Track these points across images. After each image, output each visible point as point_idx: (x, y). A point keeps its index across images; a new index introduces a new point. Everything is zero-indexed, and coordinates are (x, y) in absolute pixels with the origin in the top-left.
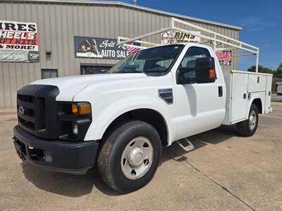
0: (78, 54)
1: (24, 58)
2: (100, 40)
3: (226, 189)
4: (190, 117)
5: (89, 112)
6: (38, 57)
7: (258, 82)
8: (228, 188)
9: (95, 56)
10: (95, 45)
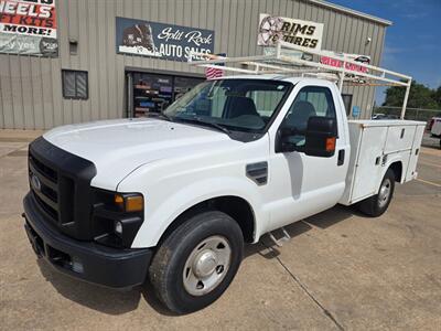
0: (123, 49)
1: (34, 48)
2: (158, 27)
3: (329, 315)
4: (290, 199)
5: (140, 208)
6: (57, 49)
7: (402, 136)
8: (332, 314)
9: (149, 53)
10: (149, 34)
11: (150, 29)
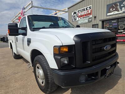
0: (108, 14)
6: (92, 20)
10: (118, 6)
11: (118, 4)
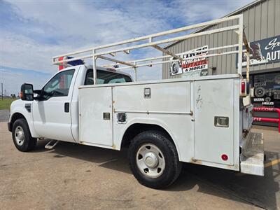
2: (265, 42)
10: (258, 49)
11: (259, 46)
